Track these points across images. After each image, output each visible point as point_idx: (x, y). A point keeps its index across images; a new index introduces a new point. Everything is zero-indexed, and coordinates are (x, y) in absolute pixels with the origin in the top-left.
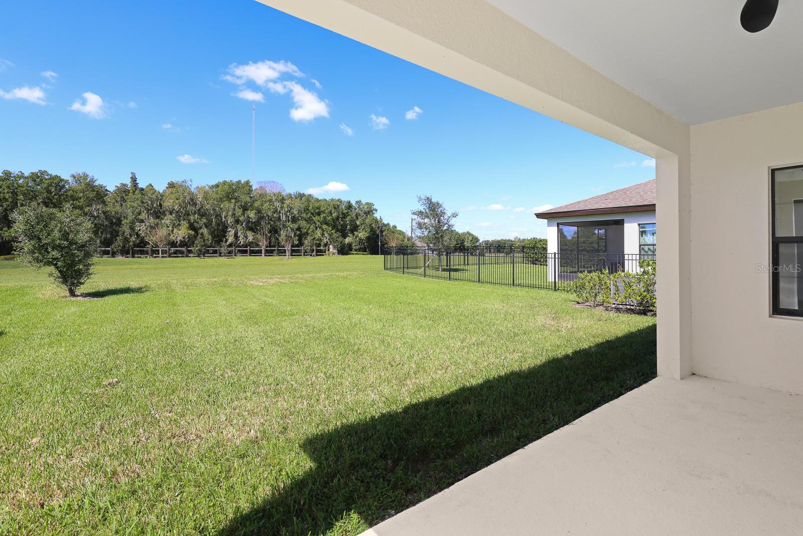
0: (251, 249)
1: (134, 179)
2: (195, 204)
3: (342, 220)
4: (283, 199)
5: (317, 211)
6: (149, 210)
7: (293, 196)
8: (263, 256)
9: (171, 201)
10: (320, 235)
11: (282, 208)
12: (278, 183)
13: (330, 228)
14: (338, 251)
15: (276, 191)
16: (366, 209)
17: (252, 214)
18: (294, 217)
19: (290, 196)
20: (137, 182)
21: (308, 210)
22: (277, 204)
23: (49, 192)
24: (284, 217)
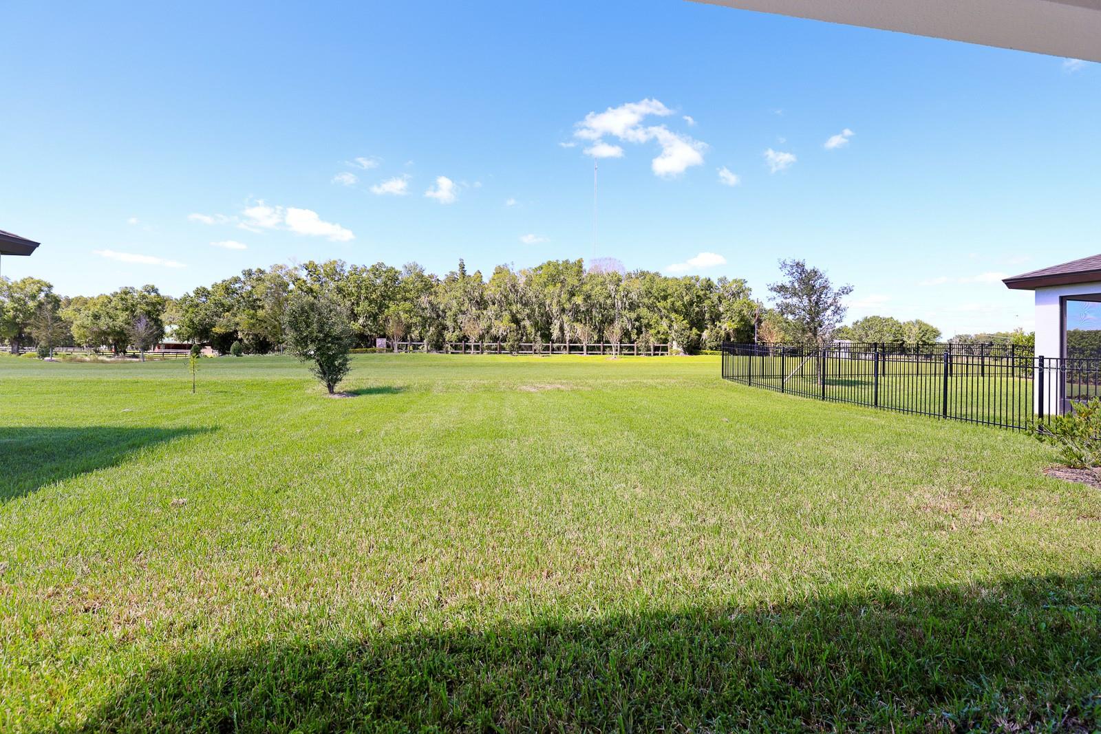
0: (571, 345)
1: (462, 267)
2: (517, 291)
3: (697, 306)
4: (620, 280)
5: (662, 294)
6: (471, 300)
7: (633, 276)
8: (585, 354)
9: (493, 289)
10: (666, 328)
11: (616, 291)
12: (615, 260)
13: (682, 318)
14: (684, 348)
15: (611, 270)
16: (734, 288)
17: (578, 300)
18: (632, 303)
19: (629, 276)
20: (465, 269)
21: (650, 292)
22: (611, 287)
23: (386, 285)
24: (620, 303)
